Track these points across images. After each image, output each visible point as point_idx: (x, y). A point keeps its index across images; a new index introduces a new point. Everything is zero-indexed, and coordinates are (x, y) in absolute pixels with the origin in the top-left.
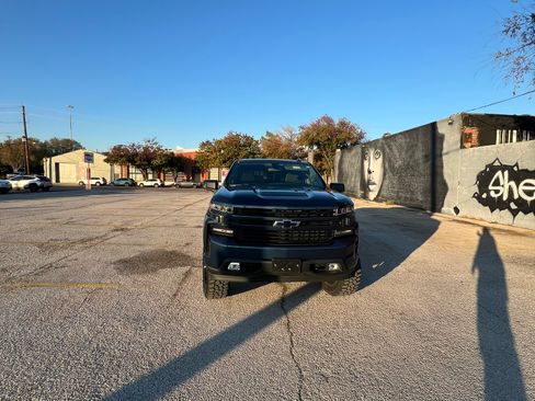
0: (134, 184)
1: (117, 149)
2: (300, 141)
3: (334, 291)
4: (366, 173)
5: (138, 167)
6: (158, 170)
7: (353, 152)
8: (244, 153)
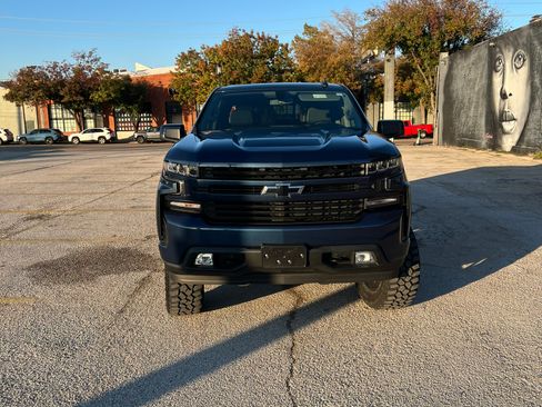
0: (61, 139)
1: (27, 74)
2: (368, 42)
3: (377, 302)
4: (497, 98)
5: (67, 106)
6: (104, 110)
7: (473, 57)
8: (260, 70)
